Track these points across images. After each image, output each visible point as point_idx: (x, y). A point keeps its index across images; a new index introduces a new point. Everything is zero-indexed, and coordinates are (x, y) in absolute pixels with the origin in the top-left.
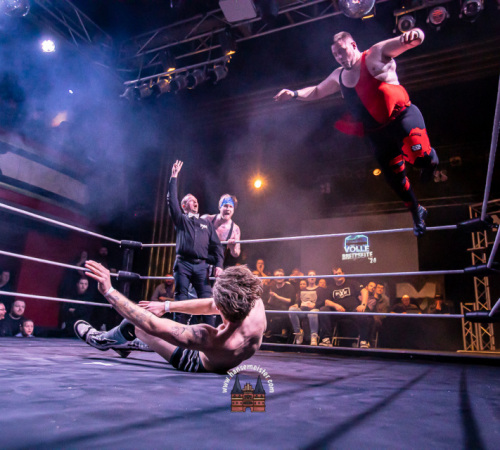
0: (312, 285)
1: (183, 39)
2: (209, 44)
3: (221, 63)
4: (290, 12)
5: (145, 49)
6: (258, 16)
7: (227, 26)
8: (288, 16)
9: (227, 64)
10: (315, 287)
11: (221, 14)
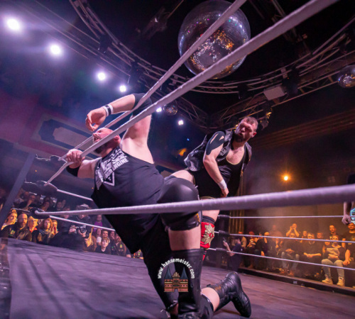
0: (336, 245)
1: (243, 109)
2: (256, 109)
3: (264, 119)
4: (303, 88)
5: (224, 117)
6: (285, 92)
7: (267, 100)
8: (302, 90)
9: (268, 120)
10: (339, 246)
11: (263, 94)
